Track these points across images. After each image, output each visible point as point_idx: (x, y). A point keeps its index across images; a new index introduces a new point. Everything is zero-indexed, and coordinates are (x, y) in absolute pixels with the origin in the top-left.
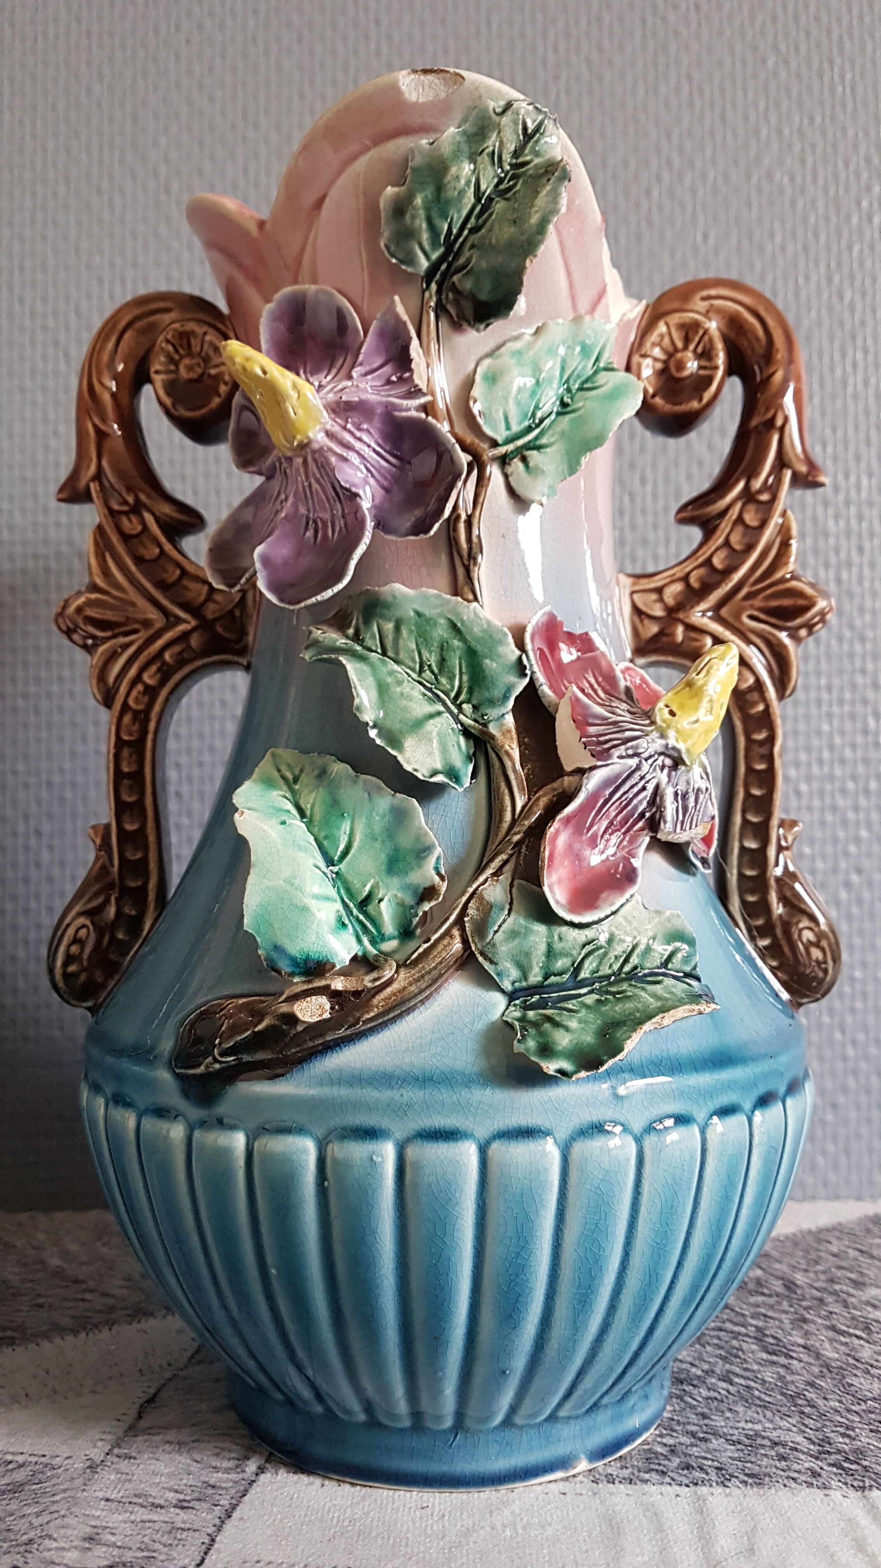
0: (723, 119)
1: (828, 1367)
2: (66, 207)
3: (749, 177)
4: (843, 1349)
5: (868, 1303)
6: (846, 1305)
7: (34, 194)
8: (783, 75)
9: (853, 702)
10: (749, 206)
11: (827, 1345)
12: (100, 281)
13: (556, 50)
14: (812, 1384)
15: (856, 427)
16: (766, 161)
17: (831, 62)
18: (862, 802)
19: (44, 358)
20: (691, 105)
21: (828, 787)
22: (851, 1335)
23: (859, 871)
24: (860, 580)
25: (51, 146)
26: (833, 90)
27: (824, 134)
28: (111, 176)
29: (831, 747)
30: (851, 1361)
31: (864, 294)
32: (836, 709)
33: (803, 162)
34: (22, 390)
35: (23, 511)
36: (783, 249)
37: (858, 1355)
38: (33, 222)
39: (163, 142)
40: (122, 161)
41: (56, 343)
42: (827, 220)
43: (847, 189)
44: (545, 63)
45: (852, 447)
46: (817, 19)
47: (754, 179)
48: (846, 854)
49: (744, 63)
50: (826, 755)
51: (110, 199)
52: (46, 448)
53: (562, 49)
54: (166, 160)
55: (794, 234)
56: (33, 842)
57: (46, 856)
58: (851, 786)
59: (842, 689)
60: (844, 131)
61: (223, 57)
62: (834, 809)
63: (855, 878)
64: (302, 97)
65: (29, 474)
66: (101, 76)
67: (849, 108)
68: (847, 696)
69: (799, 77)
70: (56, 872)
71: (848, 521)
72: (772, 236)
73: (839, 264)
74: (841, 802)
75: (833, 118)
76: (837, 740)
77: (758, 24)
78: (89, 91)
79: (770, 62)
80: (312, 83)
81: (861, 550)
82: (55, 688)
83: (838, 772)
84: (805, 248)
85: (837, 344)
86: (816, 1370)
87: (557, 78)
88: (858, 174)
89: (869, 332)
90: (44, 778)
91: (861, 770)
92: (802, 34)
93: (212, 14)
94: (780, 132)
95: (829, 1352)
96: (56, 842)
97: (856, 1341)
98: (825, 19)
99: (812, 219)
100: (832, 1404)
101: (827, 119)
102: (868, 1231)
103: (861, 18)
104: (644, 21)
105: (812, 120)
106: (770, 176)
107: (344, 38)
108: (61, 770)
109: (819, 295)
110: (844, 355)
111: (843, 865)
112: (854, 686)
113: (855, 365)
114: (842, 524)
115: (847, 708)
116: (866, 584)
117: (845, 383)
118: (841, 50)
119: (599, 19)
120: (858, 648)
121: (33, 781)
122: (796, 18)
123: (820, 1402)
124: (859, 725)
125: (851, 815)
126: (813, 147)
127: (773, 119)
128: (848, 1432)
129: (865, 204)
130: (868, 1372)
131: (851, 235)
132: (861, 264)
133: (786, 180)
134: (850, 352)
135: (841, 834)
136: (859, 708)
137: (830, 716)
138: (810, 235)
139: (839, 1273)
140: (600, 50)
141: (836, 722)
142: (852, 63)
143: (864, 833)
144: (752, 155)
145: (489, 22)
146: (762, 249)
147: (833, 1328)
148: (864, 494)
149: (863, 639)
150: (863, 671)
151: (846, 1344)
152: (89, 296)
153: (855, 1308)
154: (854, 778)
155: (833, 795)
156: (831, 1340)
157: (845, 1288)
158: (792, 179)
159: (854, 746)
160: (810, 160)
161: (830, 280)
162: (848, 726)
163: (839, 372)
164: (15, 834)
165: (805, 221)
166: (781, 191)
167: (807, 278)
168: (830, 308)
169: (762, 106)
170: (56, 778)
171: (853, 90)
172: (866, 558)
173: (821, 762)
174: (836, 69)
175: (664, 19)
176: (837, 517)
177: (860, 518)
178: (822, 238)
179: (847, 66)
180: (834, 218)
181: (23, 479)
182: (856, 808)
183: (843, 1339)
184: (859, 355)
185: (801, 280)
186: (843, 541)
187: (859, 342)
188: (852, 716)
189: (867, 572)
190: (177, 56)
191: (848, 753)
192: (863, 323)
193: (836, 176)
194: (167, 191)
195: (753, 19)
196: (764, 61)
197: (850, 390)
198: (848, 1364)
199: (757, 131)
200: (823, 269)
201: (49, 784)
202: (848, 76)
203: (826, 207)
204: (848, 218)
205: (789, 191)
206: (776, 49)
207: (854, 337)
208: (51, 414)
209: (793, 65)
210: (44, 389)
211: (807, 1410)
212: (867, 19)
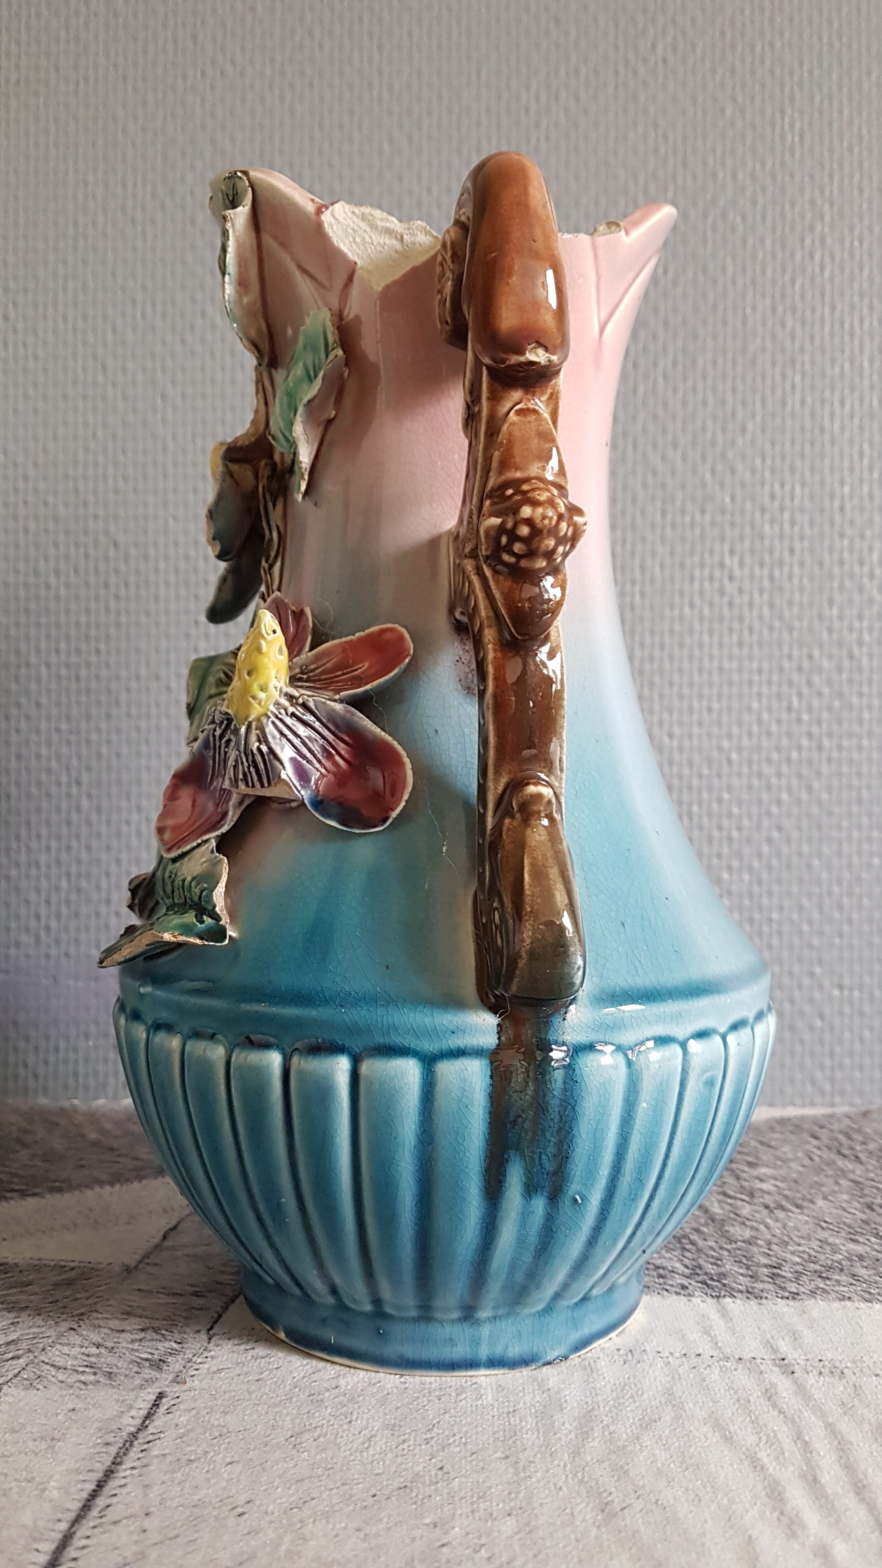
0: (685, 164)
1: (713, 1220)
2: (105, 235)
3: (705, 216)
4: (728, 1208)
5: (757, 1178)
6: (738, 1178)
7: (76, 223)
8: (739, 123)
9: (780, 684)
10: (705, 242)
11: (716, 1204)
12: (134, 302)
13: (537, 98)
14: (697, 1230)
15: (793, 443)
16: (722, 203)
17: (783, 112)
18: (785, 769)
19: (85, 370)
20: (656, 150)
21: (755, 757)
22: (736, 1198)
23: (780, 829)
24: (791, 577)
25: (91, 179)
26: (783, 138)
27: (774, 177)
28: (144, 209)
29: (760, 722)
30: (732, 1215)
31: (803, 323)
32: (765, 690)
33: (754, 203)
34: (65, 397)
35: (66, 504)
36: (734, 282)
37: (738, 1212)
38: (75, 248)
39: (190, 177)
40: (153, 195)
41: (95, 357)
42: (774, 256)
43: (792, 228)
44: (527, 110)
45: (788, 461)
46: (772, 72)
47: (710, 219)
48: (769, 814)
49: (704, 112)
50: (755, 729)
51: (143, 230)
52: (86, 449)
53: (543, 99)
54: (192, 194)
55: (744, 270)
56: (74, 791)
57: (85, 803)
58: (775, 756)
59: (771, 672)
60: (792, 176)
61: (243, 101)
62: (760, 775)
63: (776, 834)
64: (312, 139)
65: (71, 472)
66: (135, 118)
67: (797, 155)
68: (775, 678)
69: (753, 126)
70: (94, 817)
71: (782, 527)
72: (724, 270)
73: (783, 296)
74: (766, 770)
75: (783, 164)
76: (765, 716)
77: (718, 78)
78: (124, 130)
79: (728, 112)
80: (321, 127)
81: (792, 551)
82: (94, 658)
83: (765, 743)
84: (754, 282)
85: (778, 369)
86: (703, 1221)
87: (537, 125)
88: (803, 217)
89: (807, 357)
90: (84, 736)
91: (785, 742)
92: (758, 87)
93: (233, 62)
94: (734, 176)
95: (716, 1209)
96: (94, 791)
97: (739, 1203)
98: (778, 72)
99: (760, 256)
100: (710, 1243)
101: (777, 165)
102: (772, 1129)
103: (811, 73)
104: (616, 72)
105: (763, 164)
106: (724, 216)
107: (351, 87)
108: (98, 730)
109: (764, 324)
110: (784, 376)
111: (766, 823)
112: (781, 670)
113: (793, 387)
114: (777, 528)
115: (774, 689)
116: (796, 581)
117: (784, 404)
118: (792, 100)
119: (577, 71)
120: (786, 636)
121: (73, 738)
122: (753, 72)
123: (701, 1243)
124: (784, 704)
125: (774, 780)
126: (764, 191)
127: (729, 163)
128: (717, 1261)
129: (808, 241)
130: (744, 1224)
131: (794, 270)
132: (802, 296)
133: (739, 219)
134: (790, 375)
135: (765, 797)
136: (785, 689)
137: (759, 695)
138: (758, 269)
139: (739, 1157)
140: (577, 100)
141: (765, 701)
142: (802, 113)
143: (785, 796)
144: (709, 197)
145: (479, 73)
146: (715, 282)
147: (725, 1194)
148: (797, 502)
149: (790, 630)
150: (790, 657)
151: (730, 1205)
152: (124, 315)
153: (746, 1180)
154: (778, 749)
155: (759, 764)
156: (720, 1201)
157: (740, 1167)
158: (744, 218)
159: (779, 722)
160: (760, 201)
161: (774, 311)
162: (775, 704)
163: (779, 392)
164: (59, 784)
165: (754, 257)
166: (734, 229)
167: (754, 308)
168: (774, 336)
169: (719, 152)
170: (94, 737)
171: (801, 137)
172: (797, 558)
173: (750, 735)
174: (787, 119)
175: (635, 72)
176: (772, 522)
177: (793, 523)
178: (769, 272)
179: (796, 116)
180: (779, 255)
181: (66, 477)
182: (779, 775)
183: (729, 1201)
184: (798, 378)
185: (749, 311)
186: (777, 544)
187: (798, 366)
188: (779, 696)
189: (796, 570)
190: (203, 101)
191: (774, 728)
192: (802, 350)
193: (783, 216)
194: (193, 223)
195: (714, 72)
196: (723, 111)
197: (788, 409)
198: (730, 1218)
199: (714, 175)
200: (768, 301)
201: (88, 742)
202: (798, 124)
203: (774, 244)
204: (792, 255)
205: (740, 229)
206: (734, 100)
207: (793, 362)
208: (91, 419)
209: (748, 116)
210: (85, 397)
211: (689, 1247)
212: (816, 72)
